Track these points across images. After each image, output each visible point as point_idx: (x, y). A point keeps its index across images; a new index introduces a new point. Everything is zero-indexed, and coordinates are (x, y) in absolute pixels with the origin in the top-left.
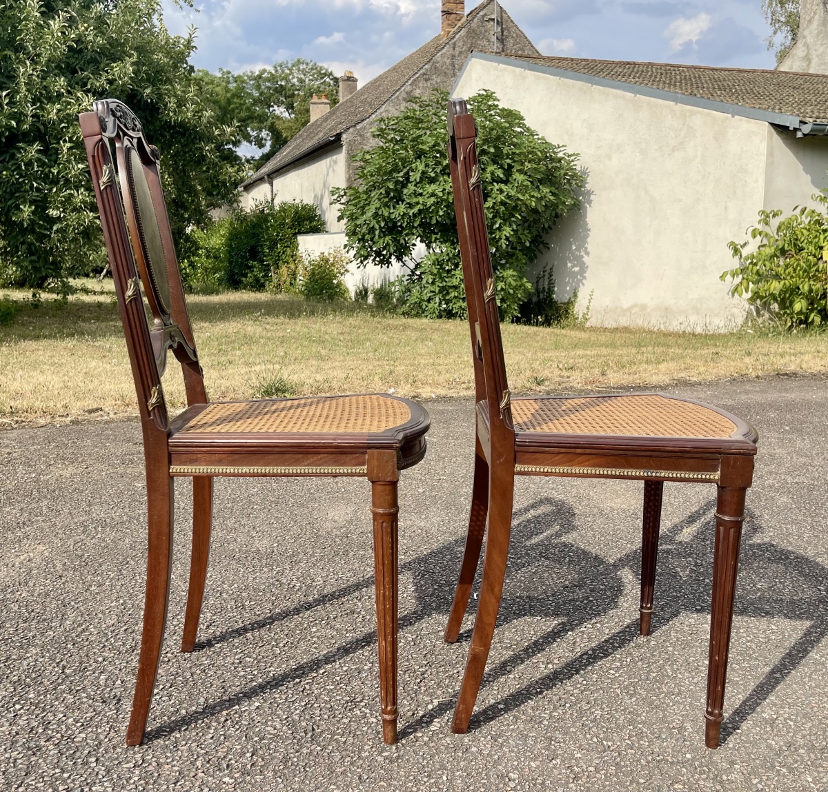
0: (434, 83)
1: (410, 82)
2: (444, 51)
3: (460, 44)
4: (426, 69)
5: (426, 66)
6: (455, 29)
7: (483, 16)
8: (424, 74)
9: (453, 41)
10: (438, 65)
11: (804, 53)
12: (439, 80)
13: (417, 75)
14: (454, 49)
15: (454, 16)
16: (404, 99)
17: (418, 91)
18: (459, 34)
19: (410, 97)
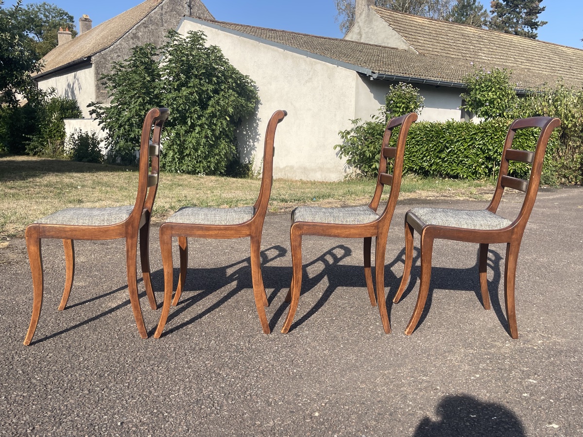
0: (150, 29)
1: (135, 27)
2: (156, 10)
3: (166, 7)
5: (145, 19)
8: (144, 23)
9: (161, 5)
10: (152, 18)
11: (358, 31)
12: (153, 28)
13: (139, 24)
14: (162, 10)
16: (132, 38)
17: (140, 34)
19: (135, 36)
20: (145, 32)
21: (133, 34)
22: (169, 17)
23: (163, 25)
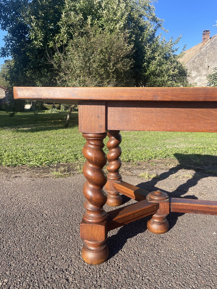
0: (200, 58)
1: (194, 58)
2: (204, 49)
3: (208, 47)
4: (199, 54)
5: (199, 53)
6: (207, 43)
7: (215, 39)
8: (198, 55)
9: (206, 46)
10: (202, 53)
12: (202, 57)
13: (196, 56)
14: (207, 48)
15: (207, 39)
16: (192, 63)
17: (196, 60)
18: (208, 44)
19: (194, 62)
20: (198, 59)
21: (193, 61)
22: (209, 51)
23: (206, 55)
